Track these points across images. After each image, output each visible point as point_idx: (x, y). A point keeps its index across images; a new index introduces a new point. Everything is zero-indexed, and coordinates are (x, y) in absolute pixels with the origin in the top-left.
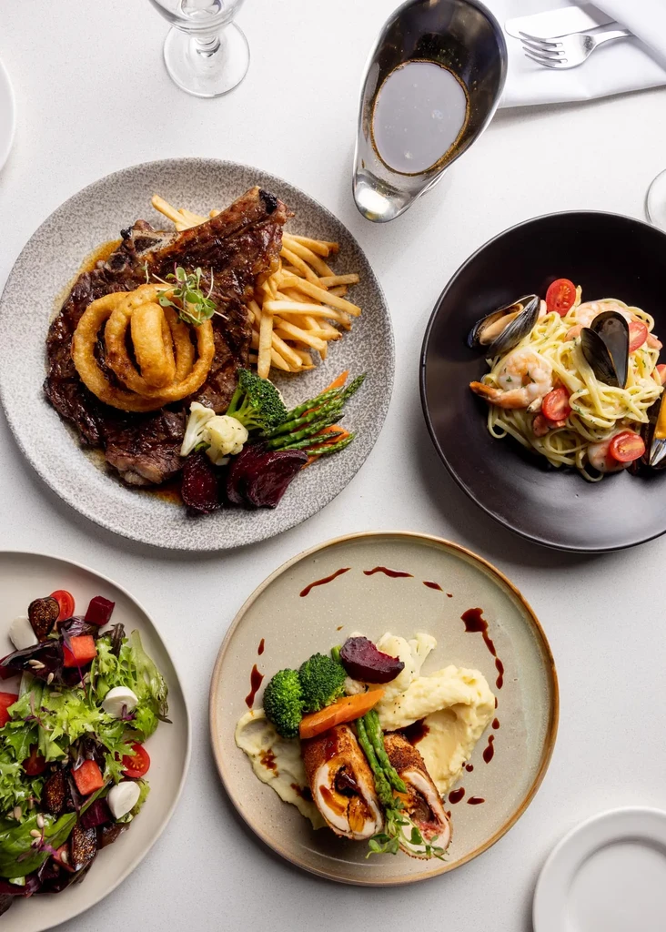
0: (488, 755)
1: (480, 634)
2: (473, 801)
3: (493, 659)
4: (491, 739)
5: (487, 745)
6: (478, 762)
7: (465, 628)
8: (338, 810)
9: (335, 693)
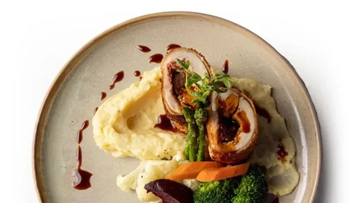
0: (120, 76)
1: (82, 168)
2: (145, 49)
3: (81, 145)
4: (112, 87)
5: (116, 84)
6: (129, 75)
7: (92, 177)
8: (243, 116)
9: (207, 189)
